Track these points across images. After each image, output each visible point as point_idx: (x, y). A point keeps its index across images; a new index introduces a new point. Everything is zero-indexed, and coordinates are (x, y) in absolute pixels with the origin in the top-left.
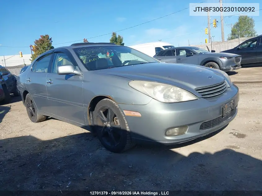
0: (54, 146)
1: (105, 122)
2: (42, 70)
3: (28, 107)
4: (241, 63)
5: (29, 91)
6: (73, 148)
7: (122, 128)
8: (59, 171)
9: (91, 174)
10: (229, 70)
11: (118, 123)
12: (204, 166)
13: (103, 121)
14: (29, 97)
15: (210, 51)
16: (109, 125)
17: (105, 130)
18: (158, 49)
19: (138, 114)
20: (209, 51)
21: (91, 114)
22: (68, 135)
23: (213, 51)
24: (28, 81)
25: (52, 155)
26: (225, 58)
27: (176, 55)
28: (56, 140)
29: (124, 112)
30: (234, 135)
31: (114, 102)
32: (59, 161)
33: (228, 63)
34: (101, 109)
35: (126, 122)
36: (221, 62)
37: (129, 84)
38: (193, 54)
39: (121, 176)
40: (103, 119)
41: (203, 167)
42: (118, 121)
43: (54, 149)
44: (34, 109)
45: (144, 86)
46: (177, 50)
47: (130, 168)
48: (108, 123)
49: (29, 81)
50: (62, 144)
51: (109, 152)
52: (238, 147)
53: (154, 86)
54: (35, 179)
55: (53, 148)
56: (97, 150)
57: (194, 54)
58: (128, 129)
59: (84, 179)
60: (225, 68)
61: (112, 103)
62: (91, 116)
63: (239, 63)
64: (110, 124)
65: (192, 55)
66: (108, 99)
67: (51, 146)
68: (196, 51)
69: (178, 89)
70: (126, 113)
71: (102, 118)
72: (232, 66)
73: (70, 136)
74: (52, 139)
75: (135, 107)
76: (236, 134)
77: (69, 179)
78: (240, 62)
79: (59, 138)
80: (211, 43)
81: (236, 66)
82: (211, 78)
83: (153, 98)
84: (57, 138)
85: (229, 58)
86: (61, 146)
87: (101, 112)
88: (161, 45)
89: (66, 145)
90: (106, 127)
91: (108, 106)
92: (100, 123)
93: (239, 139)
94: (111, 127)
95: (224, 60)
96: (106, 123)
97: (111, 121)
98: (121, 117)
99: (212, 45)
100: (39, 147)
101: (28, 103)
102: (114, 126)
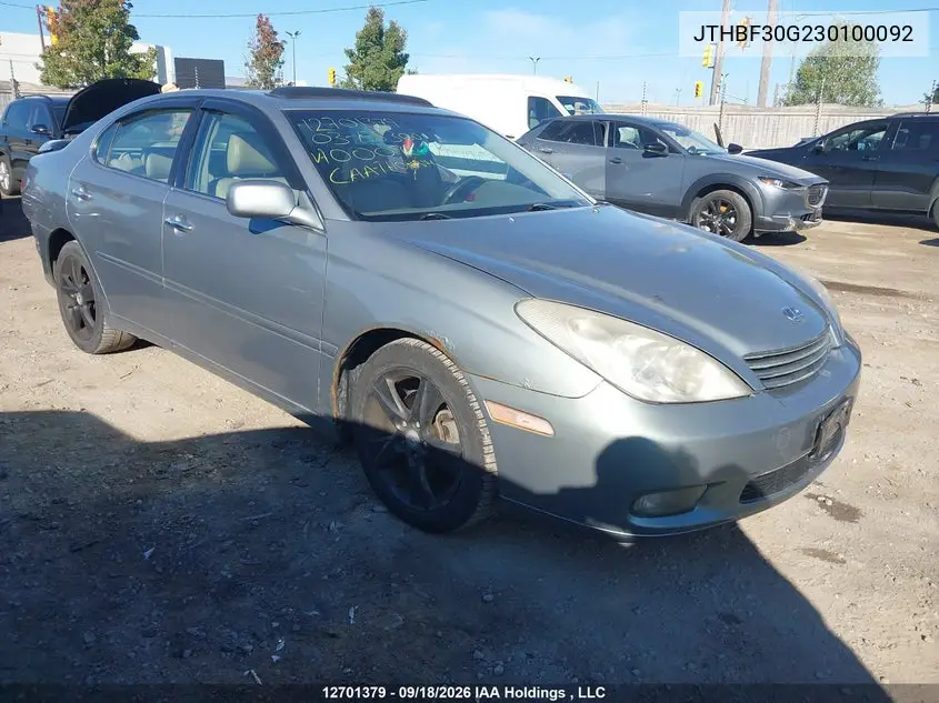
0: (187, 474)
1: (400, 420)
2: (132, 157)
3: (65, 290)
4: (823, 207)
5: (76, 233)
6: (262, 489)
7: (468, 455)
8: (231, 589)
9: (352, 615)
10: (784, 226)
11: (450, 434)
12: (738, 622)
13: (395, 418)
14: (76, 256)
15: (726, 145)
16: (413, 434)
17: (398, 449)
18: (538, 106)
19: (542, 427)
20: (720, 142)
21: (343, 379)
22: (235, 430)
23: (734, 149)
24: (77, 196)
25: (192, 515)
26: (776, 181)
27: (606, 145)
28: (189, 445)
29: (489, 406)
30: (823, 505)
31: (448, 362)
32: (223, 541)
33: (784, 204)
34: (390, 374)
35: (487, 440)
36: (762, 195)
37: (519, 309)
38: (666, 151)
39: (460, 632)
40: (395, 410)
41: (737, 626)
42: (452, 426)
43: (190, 486)
44: (93, 302)
45: (575, 328)
46: (611, 124)
47: (486, 602)
48: (410, 427)
49: (84, 197)
50: (218, 468)
51: (402, 525)
52: (841, 556)
53: (613, 334)
54: (149, 615)
55: (185, 481)
56: (353, 508)
57: (673, 149)
58: (491, 463)
59: (331, 632)
60: (769, 219)
61: (441, 362)
62: (344, 385)
63: (819, 206)
64: (421, 431)
65: (665, 156)
66: (426, 346)
67: (176, 471)
68: (679, 140)
69: (694, 353)
70: (496, 412)
71: (389, 404)
72: (794, 217)
73: (239, 433)
74: (175, 438)
75: (534, 399)
76: (829, 503)
77: (275, 624)
78: (821, 203)
79: (199, 438)
80: (718, 106)
81: (805, 217)
82: (791, 315)
83: (605, 380)
84: (193, 439)
85: (789, 184)
86: (216, 475)
87: (390, 382)
88: (550, 90)
89: (233, 473)
90: (401, 437)
91: (421, 371)
92: (376, 419)
93: (838, 523)
94: (421, 444)
95: (771, 190)
96: (405, 424)
97: (427, 423)
98: (467, 419)
99: (724, 117)
100: (130, 469)
101: (66, 277)
102: (433, 442)
